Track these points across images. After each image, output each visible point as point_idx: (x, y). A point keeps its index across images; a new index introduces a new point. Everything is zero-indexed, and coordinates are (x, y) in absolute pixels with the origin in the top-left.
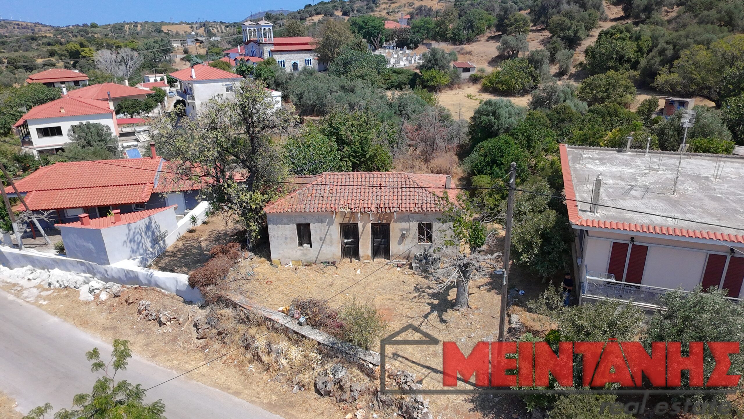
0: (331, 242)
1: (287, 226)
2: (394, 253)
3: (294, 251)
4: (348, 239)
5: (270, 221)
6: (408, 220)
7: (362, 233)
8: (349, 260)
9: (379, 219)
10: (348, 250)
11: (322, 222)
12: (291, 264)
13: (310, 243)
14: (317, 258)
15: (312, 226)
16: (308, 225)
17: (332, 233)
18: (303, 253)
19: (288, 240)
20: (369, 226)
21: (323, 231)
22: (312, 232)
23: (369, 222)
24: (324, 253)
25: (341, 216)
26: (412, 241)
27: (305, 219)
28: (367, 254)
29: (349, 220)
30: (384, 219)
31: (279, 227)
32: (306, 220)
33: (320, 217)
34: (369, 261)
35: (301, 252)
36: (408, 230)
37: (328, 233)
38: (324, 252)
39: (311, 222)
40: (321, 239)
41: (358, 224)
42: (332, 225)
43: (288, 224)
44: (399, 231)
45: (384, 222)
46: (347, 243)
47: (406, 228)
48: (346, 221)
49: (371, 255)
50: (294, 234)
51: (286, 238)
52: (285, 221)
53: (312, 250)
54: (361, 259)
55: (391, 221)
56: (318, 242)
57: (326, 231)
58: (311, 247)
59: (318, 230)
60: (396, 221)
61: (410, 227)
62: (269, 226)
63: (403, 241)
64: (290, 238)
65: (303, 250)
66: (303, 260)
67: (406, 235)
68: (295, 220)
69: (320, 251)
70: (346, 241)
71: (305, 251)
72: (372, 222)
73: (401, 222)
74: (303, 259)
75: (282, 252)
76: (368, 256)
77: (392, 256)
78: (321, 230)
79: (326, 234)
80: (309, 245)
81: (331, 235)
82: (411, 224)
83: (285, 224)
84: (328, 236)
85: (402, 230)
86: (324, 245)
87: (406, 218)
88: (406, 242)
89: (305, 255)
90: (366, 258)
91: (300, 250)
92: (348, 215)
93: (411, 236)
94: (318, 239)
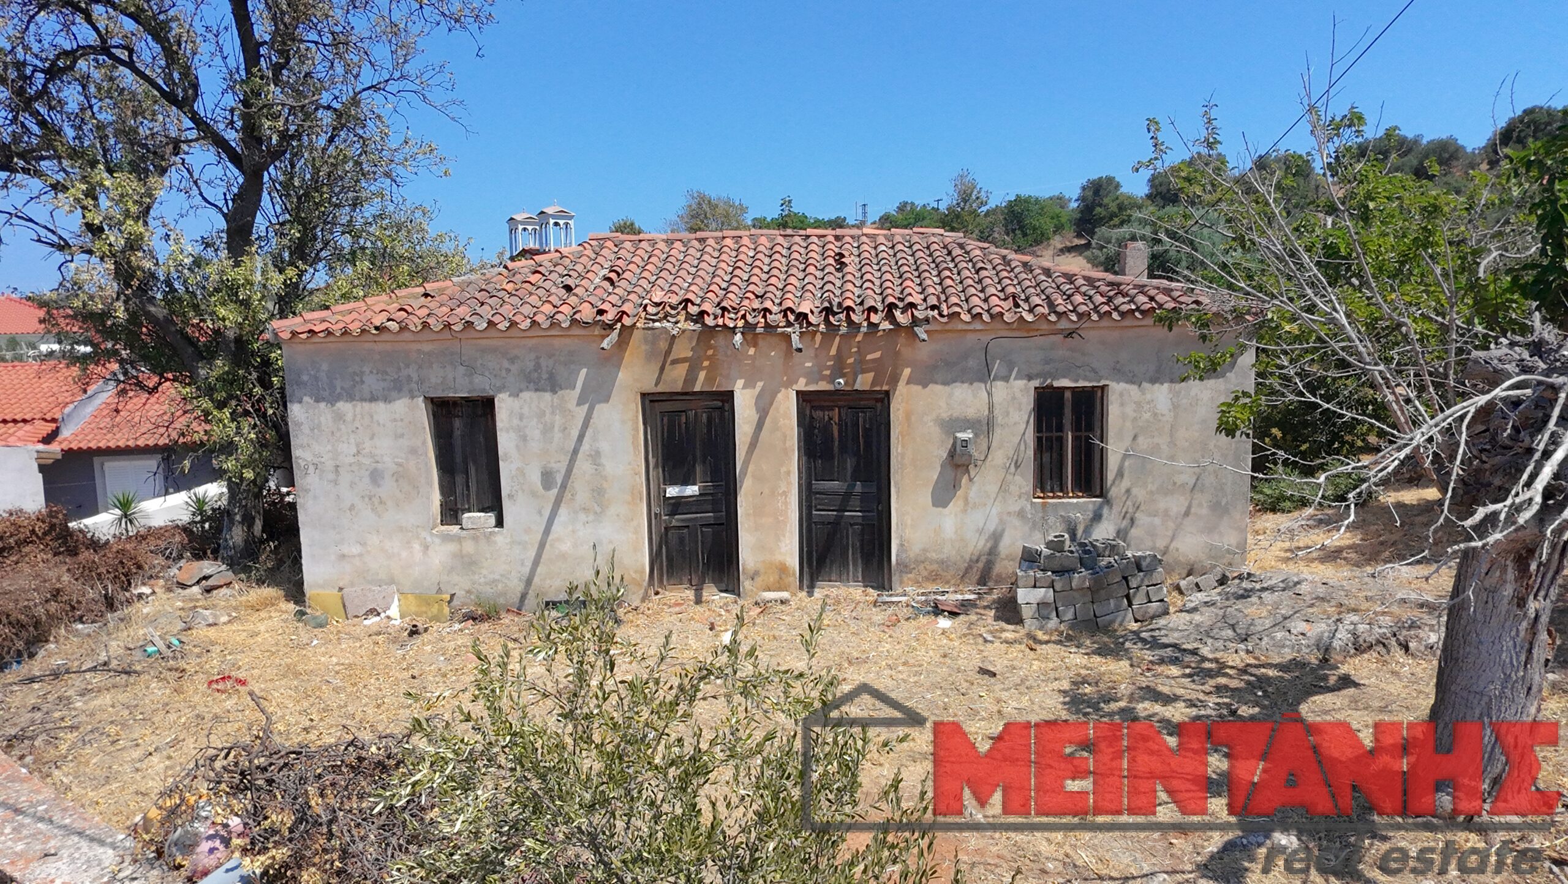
0: (598, 493)
1: (380, 407)
2: (915, 550)
3: (417, 547)
4: (685, 482)
5: (300, 383)
6: (984, 375)
7: (753, 445)
8: (690, 594)
9: (839, 369)
10: (681, 540)
11: (553, 385)
12: (394, 611)
13: (494, 504)
14: (529, 582)
15: (505, 409)
16: (487, 405)
17: (604, 446)
18: (459, 556)
19: (388, 487)
20: (787, 406)
21: (557, 435)
22: (505, 442)
23: (788, 385)
24: (563, 556)
25: (650, 356)
26: (1003, 488)
27: (471, 370)
28: (778, 558)
29: (691, 378)
30: (862, 366)
31: (339, 417)
32: (477, 379)
33: (543, 362)
34: (785, 595)
35: (452, 547)
36: (986, 426)
37: (586, 447)
38: (566, 547)
39: (501, 389)
40: (547, 478)
41: (730, 395)
42: (607, 399)
43: (387, 400)
44: (936, 432)
45: (864, 382)
46: (677, 505)
47: (971, 413)
48: (675, 379)
49: (793, 562)
50: (413, 451)
51: (376, 476)
52: (371, 382)
53: (501, 537)
54: (746, 584)
55: (895, 380)
56: (534, 494)
57: (575, 433)
58: (500, 523)
59: (534, 432)
60: (924, 378)
61: (991, 407)
62: (296, 412)
63: (956, 486)
64: (398, 476)
65: (458, 539)
66: (460, 593)
67: (975, 452)
68: (421, 381)
69: (542, 545)
70: (672, 491)
71: (469, 547)
72: (802, 385)
73: (946, 383)
74: (460, 584)
75: (355, 550)
76: (783, 569)
77: (905, 567)
78: (547, 430)
79: (575, 452)
80: (490, 518)
81: (596, 456)
82: (1000, 390)
83: (373, 399)
84: (583, 465)
85: (951, 425)
86: (563, 511)
87: (972, 363)
88: (973, 493)
89: (468, 563)
90: (772, 579)
91: (447, 538)
92: (683, 350)
93: (999, 457)
94: (535, 478)
